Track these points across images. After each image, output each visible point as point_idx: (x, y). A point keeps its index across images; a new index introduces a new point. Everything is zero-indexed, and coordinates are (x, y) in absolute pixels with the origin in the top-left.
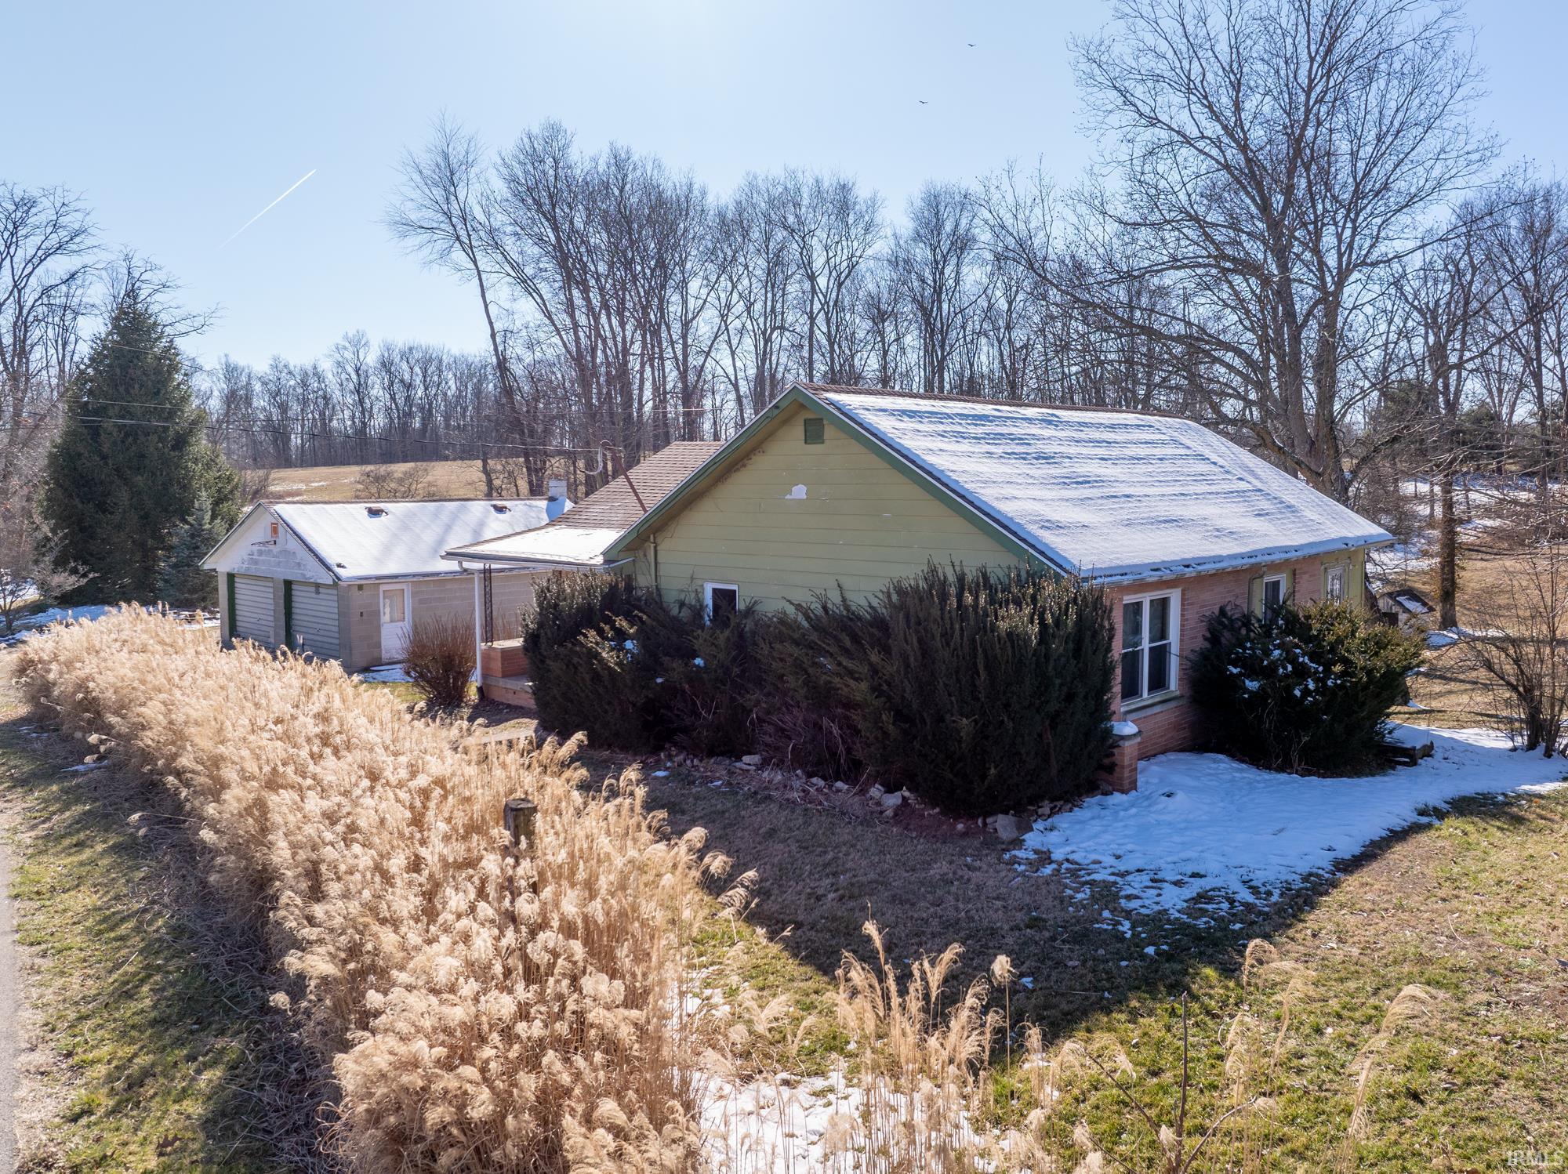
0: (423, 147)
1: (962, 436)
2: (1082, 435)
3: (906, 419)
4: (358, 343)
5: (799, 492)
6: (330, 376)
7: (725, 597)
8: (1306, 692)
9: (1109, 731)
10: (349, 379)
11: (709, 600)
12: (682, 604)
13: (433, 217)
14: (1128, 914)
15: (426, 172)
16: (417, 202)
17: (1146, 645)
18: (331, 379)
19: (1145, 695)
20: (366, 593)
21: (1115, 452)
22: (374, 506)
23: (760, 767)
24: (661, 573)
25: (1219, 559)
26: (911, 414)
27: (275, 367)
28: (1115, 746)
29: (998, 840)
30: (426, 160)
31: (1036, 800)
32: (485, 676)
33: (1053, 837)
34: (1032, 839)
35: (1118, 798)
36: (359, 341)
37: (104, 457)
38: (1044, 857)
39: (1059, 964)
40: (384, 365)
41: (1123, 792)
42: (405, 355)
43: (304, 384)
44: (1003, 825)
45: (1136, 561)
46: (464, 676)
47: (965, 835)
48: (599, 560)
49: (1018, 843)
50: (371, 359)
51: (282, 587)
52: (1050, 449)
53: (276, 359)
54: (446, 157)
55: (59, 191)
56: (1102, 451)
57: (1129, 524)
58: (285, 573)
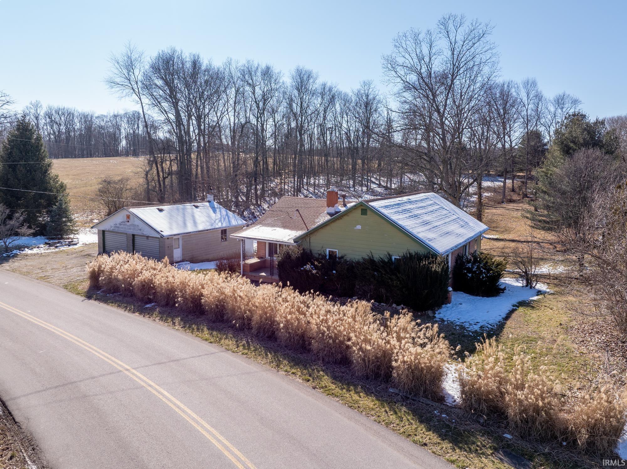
1: (398, 212)
2: (418, 205)
3: (390, 208)
5: (359, 227)
7: (333, 253)
9: (448, 290)
11: (328, 253)
13: (122, 80)
16: (116, 74)
20: (169, 240)
22: (160, 207)
28: (448, 293)
29: (430, 316)
30: (120, 58)
32: (244, 271)
33: (441, 315)
34: (437, 316)
35: (449, 305)
36: (37, 105)
38: (443, 320)
40: (48, 115)
42: (57, 112)
44: (430, 313)
47: (421, 315)
48: (292, 241)
49: (434, 317)
50: (42, 112)
51: (131, 236)
52: (415, 213)
54: (130, 58)
56: (424, 211)
57: (441, 236)
58: (131, 232)
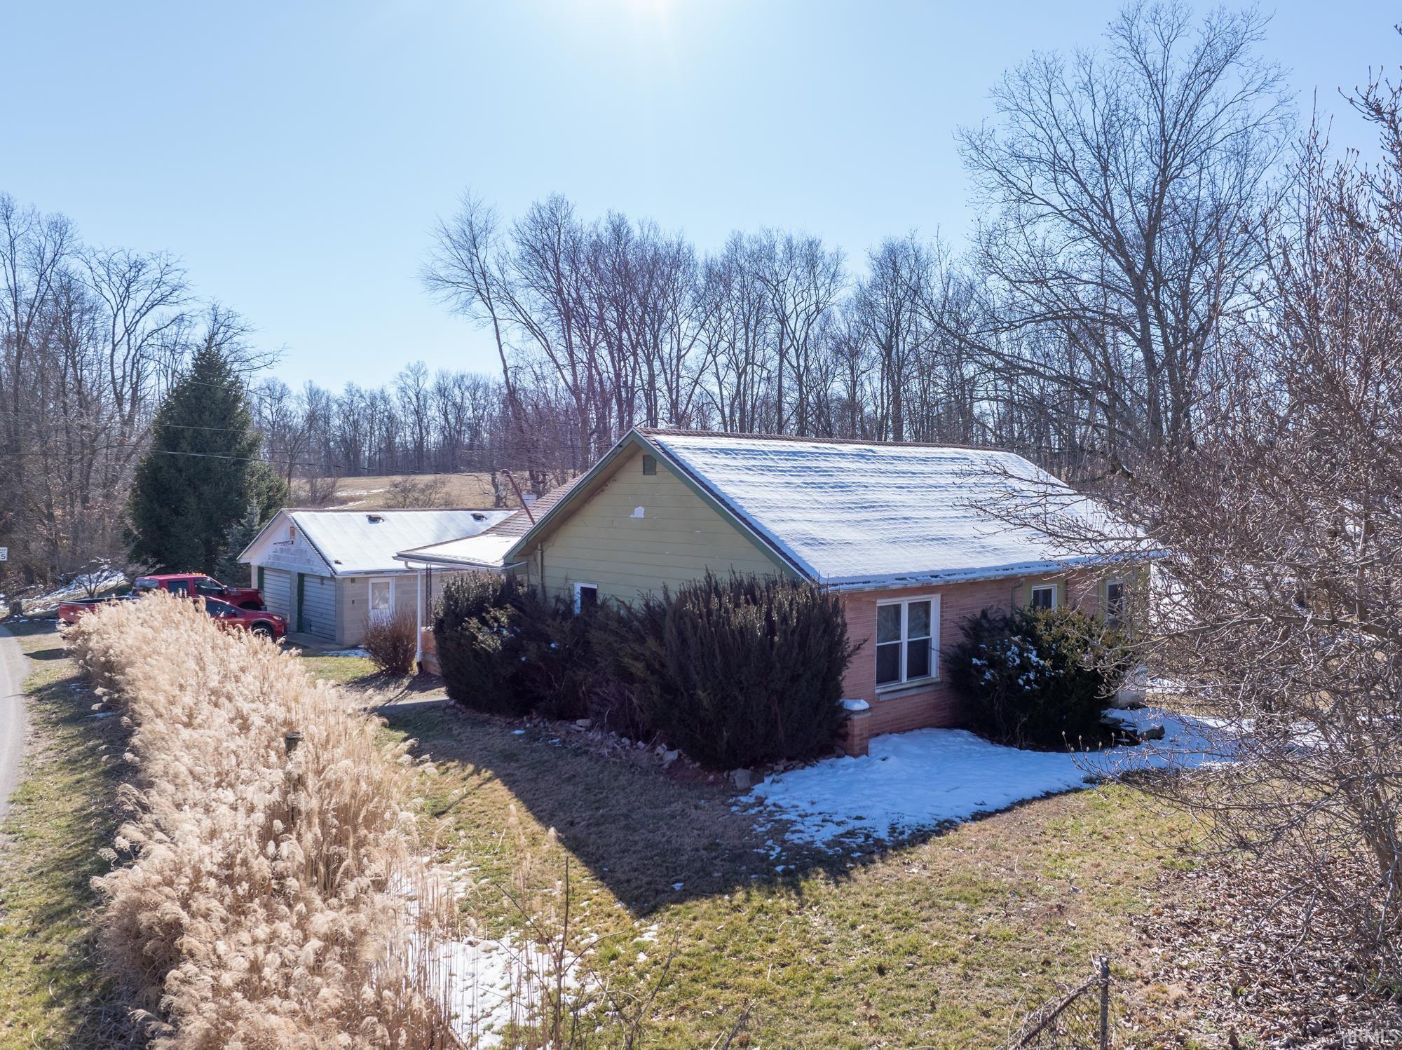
0: (451, 216)
1: (769, 468)
2: (890, 467)
3: (722, 455)
4: (418, 372)
6: (395, 399)
7: (589, 594)
8: (1028, 682)
9: (840, 708)
10: (410, 402)
11: (578, 597)
12: (558, 599)
13: (459, 273)
14: (784, 842)
15: (455, 237)
16: (445, 261)
17: (904, 639)
18: (396, 403)
19: (904, 679)
20: (356, 585)
21: (916, 481)
22: (373, 514)
23: (589, 729)
24: (548, 572)
25: (973, 571)
26: (726, 452)
27: (349, 392)
28: (847, 718)
29: (734, 788)
30: (454, 227)
31: (774, 759)
32: (424, 654)
33: (777, 787)
34: (759, 789)
35: (848, 760)
36: (419, 370)
37: (180, 471)
38: (760, 801)
39: (710, 874)
40: (439, 390)
41: (855, 756)
42: (459, 382)
43: (373, 405)
44: (740, 776)
45: (882, 572)
46: (409, 654)
47: (712, 784)
48: (501, 563)
49: (747, 791)
50: (429, 385)
51: (296, 578)
52: (847, 479)
53: (350, 385)
54: (470, 225)
55: (164, 255)
56: (900, 481)
57: (894, 541)
58: (299, 567)
